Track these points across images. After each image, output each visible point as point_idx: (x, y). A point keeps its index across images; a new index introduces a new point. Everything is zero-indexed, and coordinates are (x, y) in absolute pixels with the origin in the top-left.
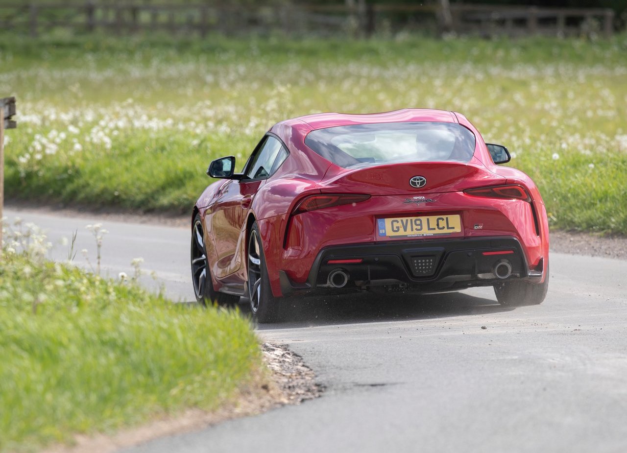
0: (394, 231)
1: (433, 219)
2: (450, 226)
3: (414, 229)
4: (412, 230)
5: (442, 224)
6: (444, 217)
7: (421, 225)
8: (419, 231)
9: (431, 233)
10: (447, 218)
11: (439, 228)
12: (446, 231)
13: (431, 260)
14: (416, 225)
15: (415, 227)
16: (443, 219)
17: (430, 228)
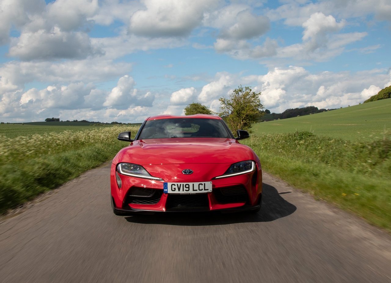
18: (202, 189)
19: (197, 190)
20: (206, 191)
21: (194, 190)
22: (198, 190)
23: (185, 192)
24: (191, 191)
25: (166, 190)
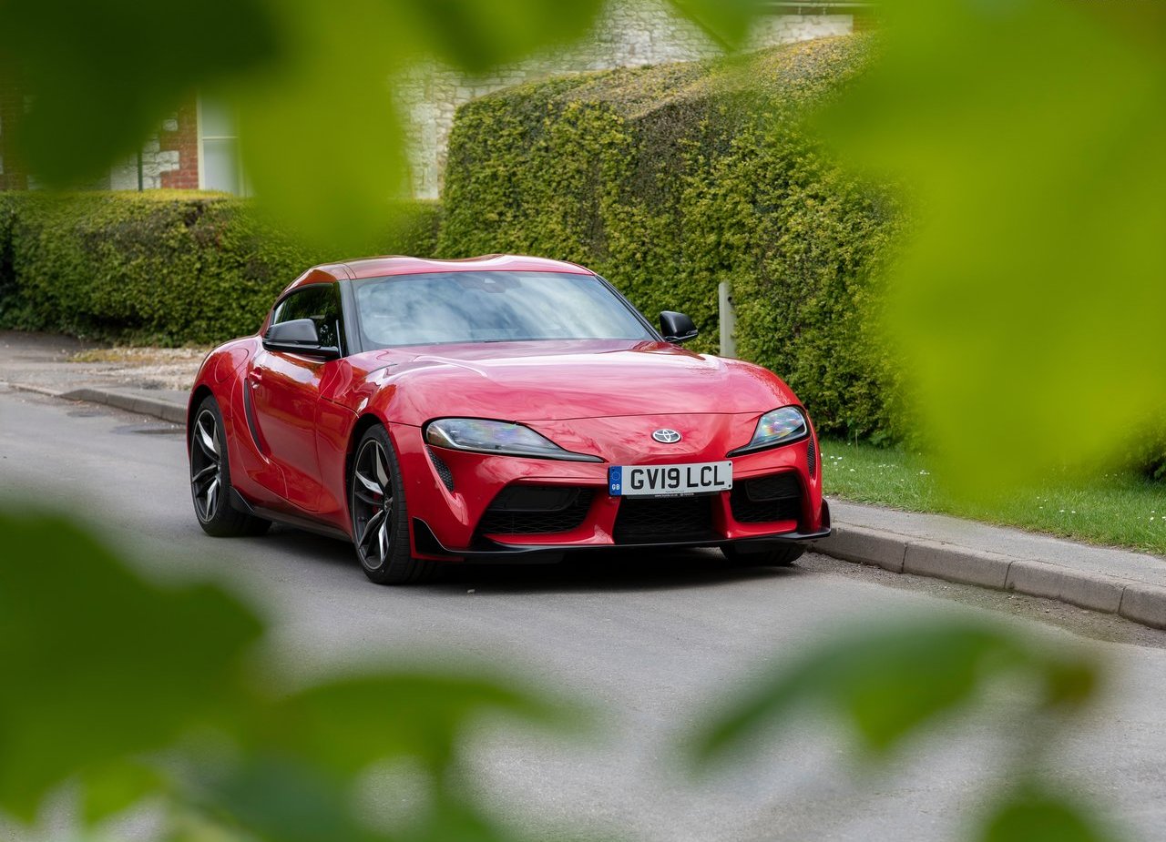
18: (710, 482)
19: (696, 485)
20: (719, 488)
21: (689, 485)
22: (700, 484)
23: (667, 491)
24: (683, 489)
25: (618, 488)
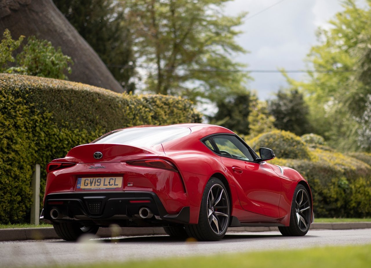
0: (85, 185)
1: (107, 179)
2: (116, 184)
3: (96, 185)
4: (95, 185)
5: (112, 182)
6: (114, 178)
7: (100, 182)
8: (98, 186)
9: (105, 187)
10: (115, 179)
11: (110, 185)
12: (113, 187)
13: (99, 204)
14: (98, 182)
15: (97, 183)
16: (113, 179)
17: (105, 184)
